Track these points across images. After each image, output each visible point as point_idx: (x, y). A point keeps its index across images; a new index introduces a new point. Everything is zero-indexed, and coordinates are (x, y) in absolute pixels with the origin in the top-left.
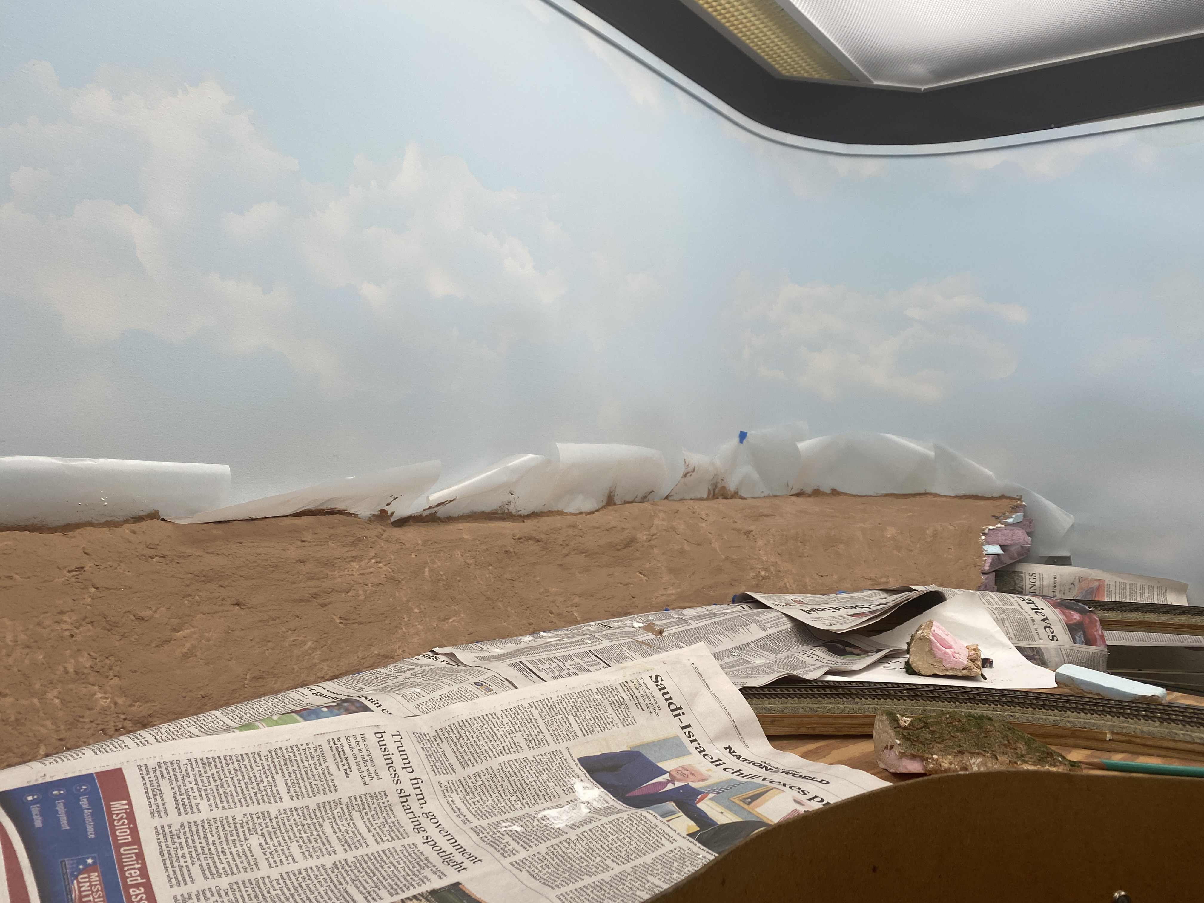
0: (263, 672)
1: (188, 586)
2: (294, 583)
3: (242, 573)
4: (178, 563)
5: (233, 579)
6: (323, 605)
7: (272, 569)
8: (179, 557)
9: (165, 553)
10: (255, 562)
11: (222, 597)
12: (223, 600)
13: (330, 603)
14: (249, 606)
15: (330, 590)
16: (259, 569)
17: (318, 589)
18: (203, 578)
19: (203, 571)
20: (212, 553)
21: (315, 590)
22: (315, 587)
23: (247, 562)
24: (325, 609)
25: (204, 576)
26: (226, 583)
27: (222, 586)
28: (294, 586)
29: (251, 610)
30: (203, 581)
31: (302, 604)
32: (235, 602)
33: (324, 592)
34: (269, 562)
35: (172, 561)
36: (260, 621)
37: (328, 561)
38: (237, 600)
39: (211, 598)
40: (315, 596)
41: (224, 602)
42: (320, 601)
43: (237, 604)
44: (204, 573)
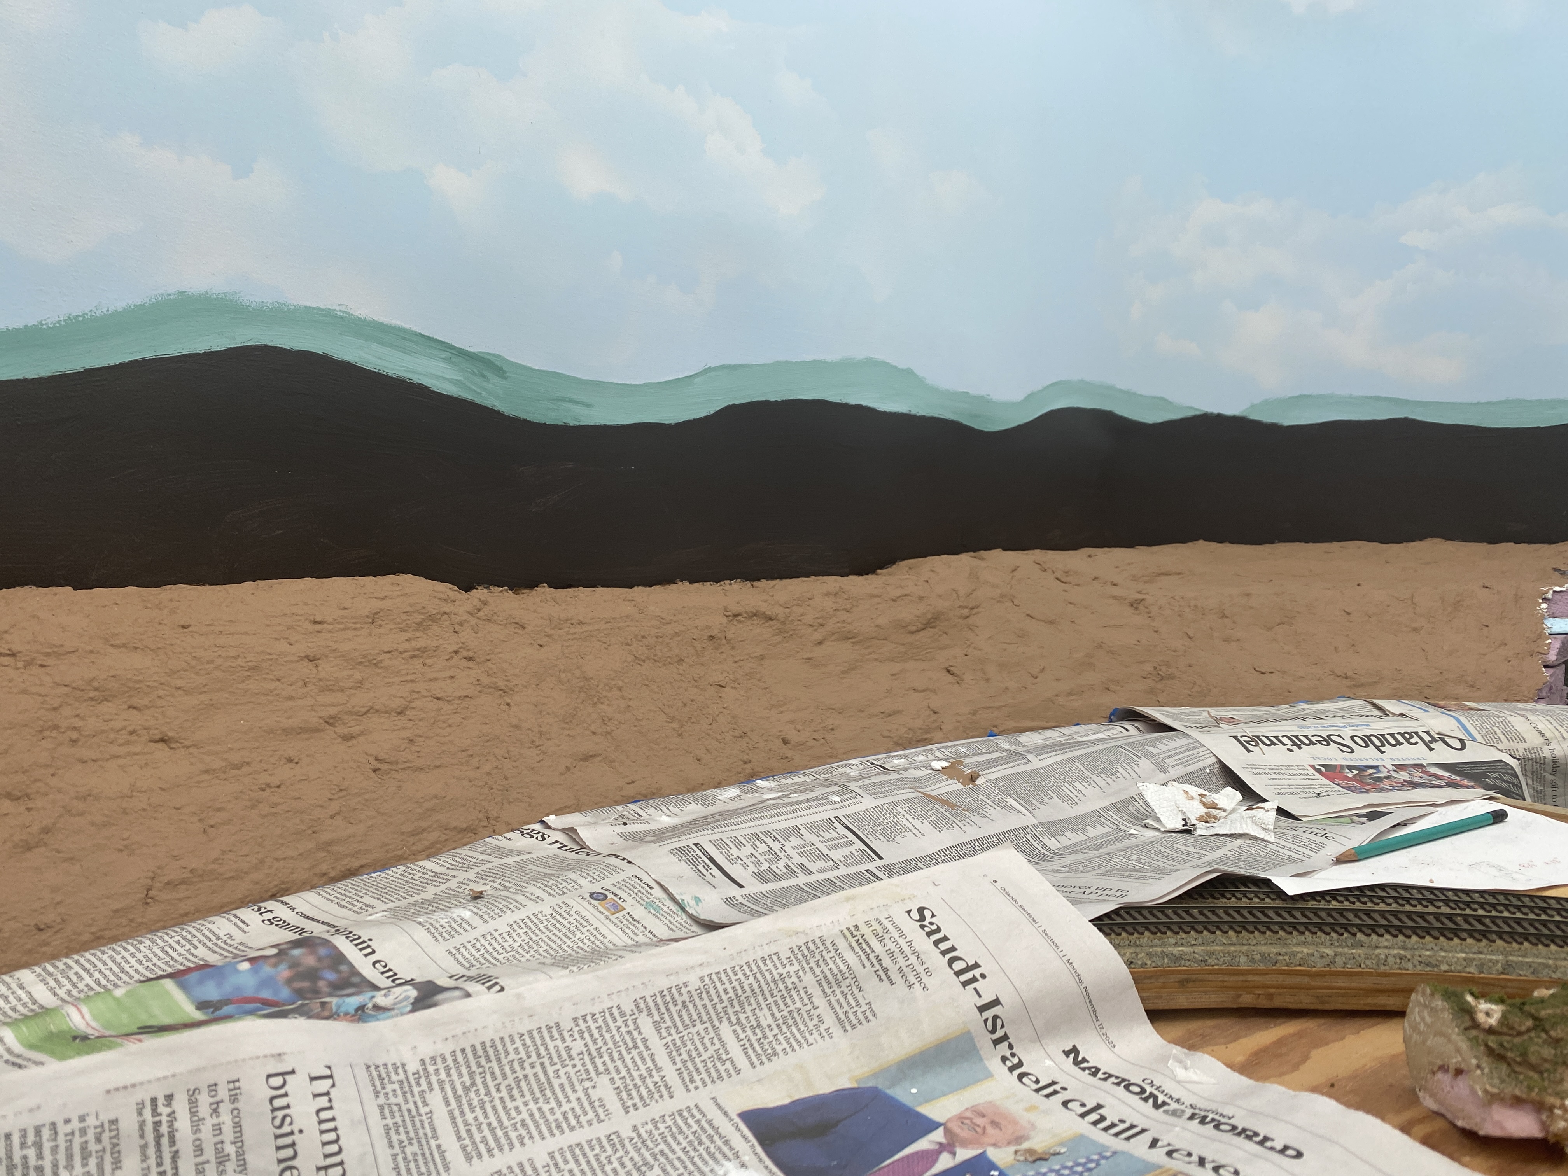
0: (192, 871)
1: (55, 709)
3: (179, 683)
4: (42, 666)
5: (161, 693)
6: (348, 738)
7: (248, 673)
8: (48, 655)
9: (16, 648)
10: (212, 662)
11: (130, 728)
12: (132, 733)
13: (362, 733)
14: (187, 743)
15: (364, 710)
16: (218, 674)
17: (339, 709)
20: (124, 646)
21: (333, 711)
22: (333, 705)
23: (194, 663)
24: (350, 743)
25: (96, 689)
26: (145, 702)
27: (135, 708)
28: (290, 703)
29: (192, 750)
31: (305, 736)
32: (157, 737)
33: (351, 713)
34: (240, 662)
35: (28, 664)
36: (207, 772)
37: (365, 656)
39: (104, 732)
40: (331, 721)
41: (134, 737)
42: (341, 730)
43: (162, 740)
44: (96, 684)
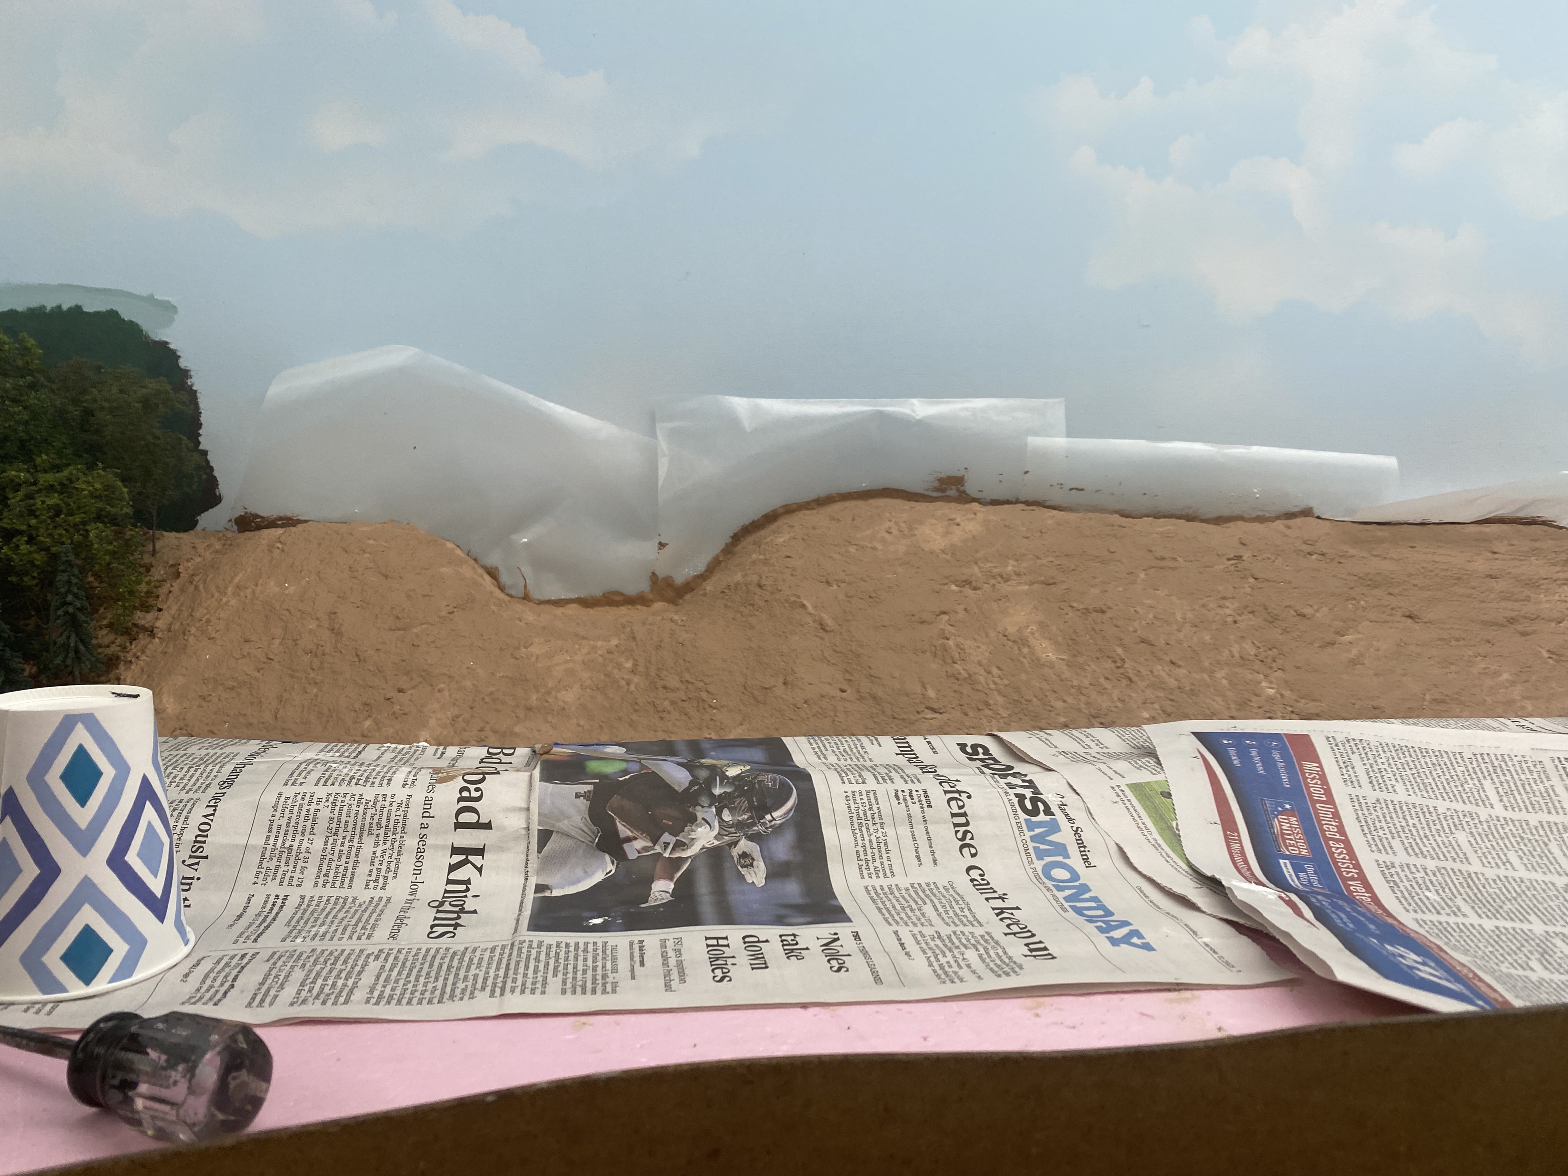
2: (1483, 602)
18: (1369, 583)
19: (1368, 574)
30: (1369, 585)
38: (1410, 611)
